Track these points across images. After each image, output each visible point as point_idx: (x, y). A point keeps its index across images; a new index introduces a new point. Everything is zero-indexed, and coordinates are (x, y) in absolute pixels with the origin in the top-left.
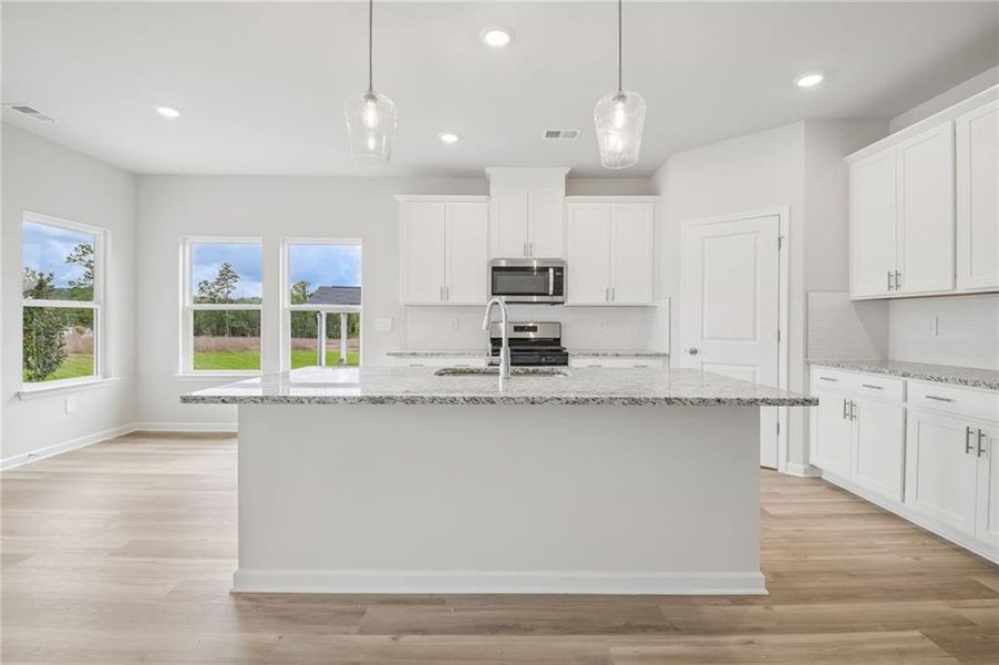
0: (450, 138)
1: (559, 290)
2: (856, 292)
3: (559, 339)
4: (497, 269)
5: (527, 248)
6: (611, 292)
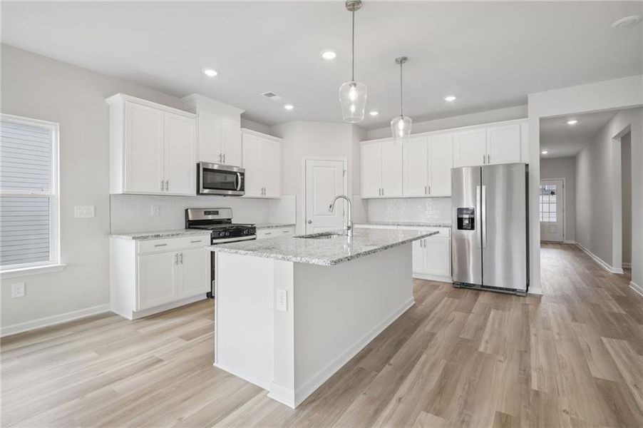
0: (211, 73)
1: (242, 189)
2: (365, 196)
3: (230, 219)
4: (205, 170)
5: (222, 157)
6: (264, 190)
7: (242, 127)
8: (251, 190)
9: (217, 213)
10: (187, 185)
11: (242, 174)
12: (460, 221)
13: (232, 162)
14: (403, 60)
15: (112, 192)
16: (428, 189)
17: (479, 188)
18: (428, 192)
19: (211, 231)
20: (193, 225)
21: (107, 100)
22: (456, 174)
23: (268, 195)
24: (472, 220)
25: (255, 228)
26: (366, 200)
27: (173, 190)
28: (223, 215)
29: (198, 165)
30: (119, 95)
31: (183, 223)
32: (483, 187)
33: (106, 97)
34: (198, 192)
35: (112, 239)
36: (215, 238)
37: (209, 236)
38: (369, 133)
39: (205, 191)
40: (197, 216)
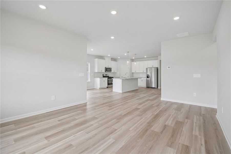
2: (132, 72)
5: (108, 66)
6: (114, 71)
7: (111, 60)
8: (112, 71)
9: (107, 75)
10: (104, 71)
11: (111, 69)
12: (147, 77)
13: (110, 67)
14: (136, 54)
15: (95, 72)
17: (150, 71)
20: (104, 77)
22: (147, 69)
23: (115, 72)
24: (149, 76)
26: (133, 73)
27: (102, 72)
28: (108, 75)
29: (105, 68)
30: (97, 59)
31: (102, 77)
33: (95, 59)
34: (105, 72)
35: (95, 78)
36: (108, 79)
38: (132, 60)
39: (106, 71)
40: (104, 75)
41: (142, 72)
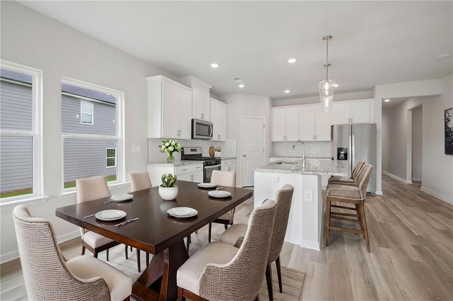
1: (212, 136)
2: (274, 140)
3: (201, 154)
4: (197, 123)
5: (203, 115)
6: (220, 136)
7: (211, 97)
8: (214, 136)
9: (195, 150)
10: (187, 133)
11: (212, 126)
12: (338, 155)
13: (206, 119)
15: (150, 136)
16: (315, 137)
17: (350, 137)
18: (315, 138)
19: (204, 161)
21: (147, 79)
22: (337, 129)
23: (221, 140)
24: (345, 155)
25: (221, 159)
28: (198, 152)
29: (193, 121)
30: (159, 76)
31: (182, 158)
32: (353, 136)
33: (146, 77)
34: (192, 137)
35: (151, 168)
36: (206, 166)
37: (203, 164)
38: (275, 102)
39: (195, 137)
40: (187, 152)
41: (311, 139)
